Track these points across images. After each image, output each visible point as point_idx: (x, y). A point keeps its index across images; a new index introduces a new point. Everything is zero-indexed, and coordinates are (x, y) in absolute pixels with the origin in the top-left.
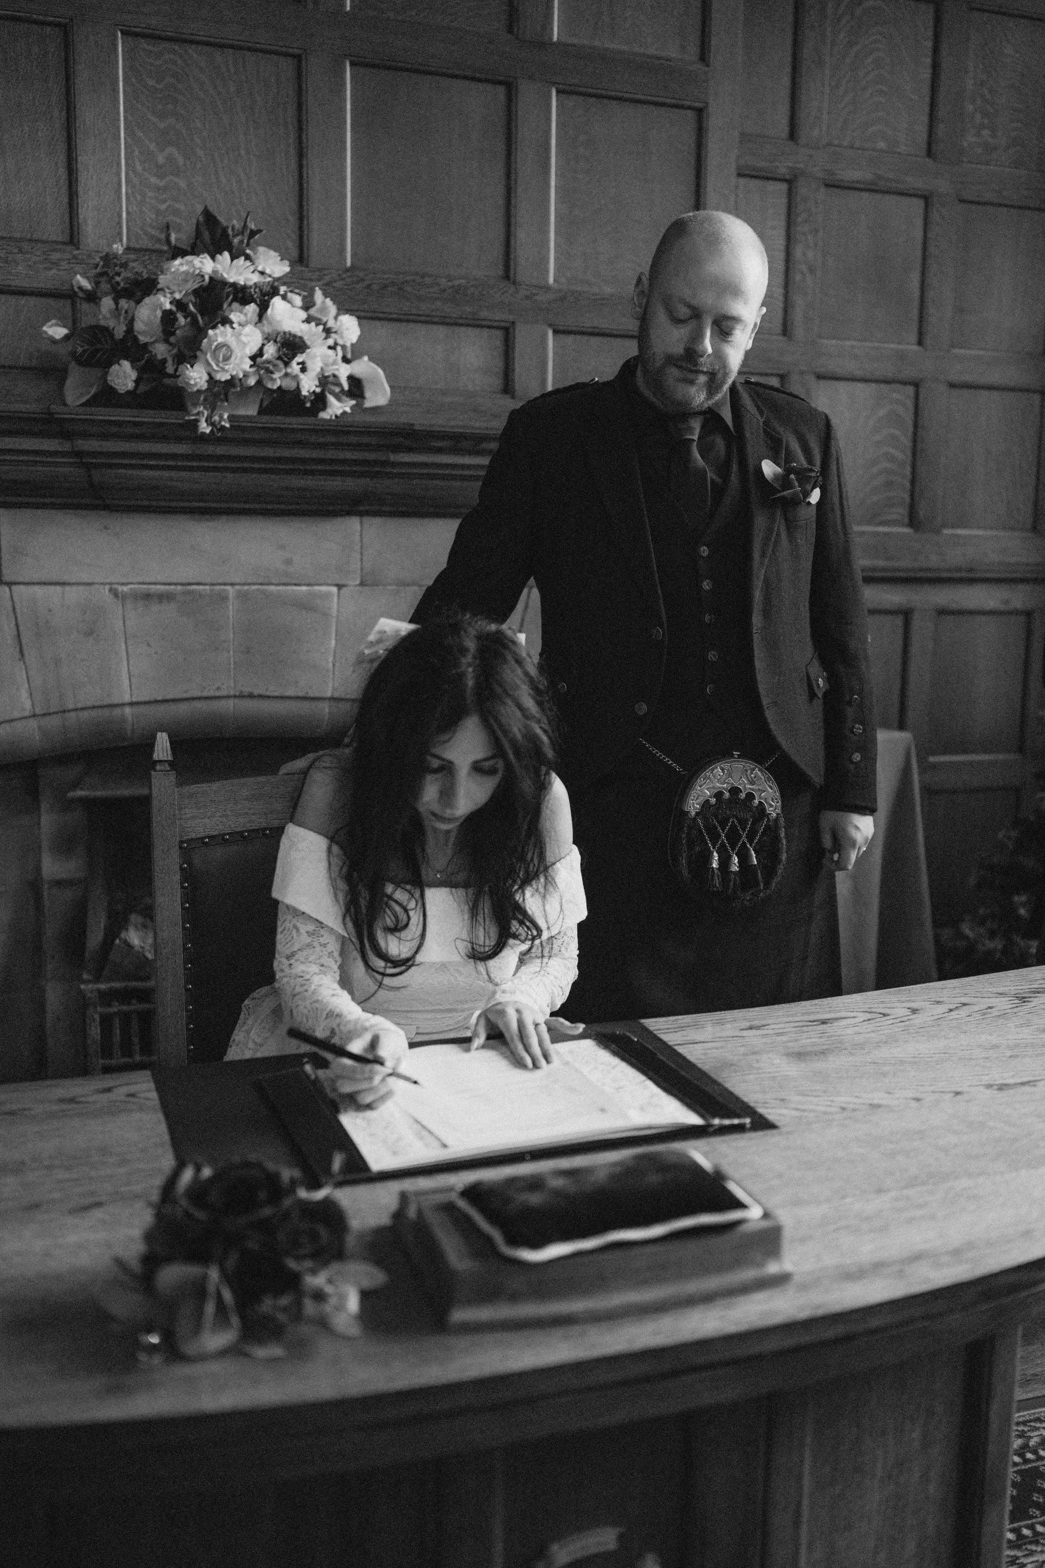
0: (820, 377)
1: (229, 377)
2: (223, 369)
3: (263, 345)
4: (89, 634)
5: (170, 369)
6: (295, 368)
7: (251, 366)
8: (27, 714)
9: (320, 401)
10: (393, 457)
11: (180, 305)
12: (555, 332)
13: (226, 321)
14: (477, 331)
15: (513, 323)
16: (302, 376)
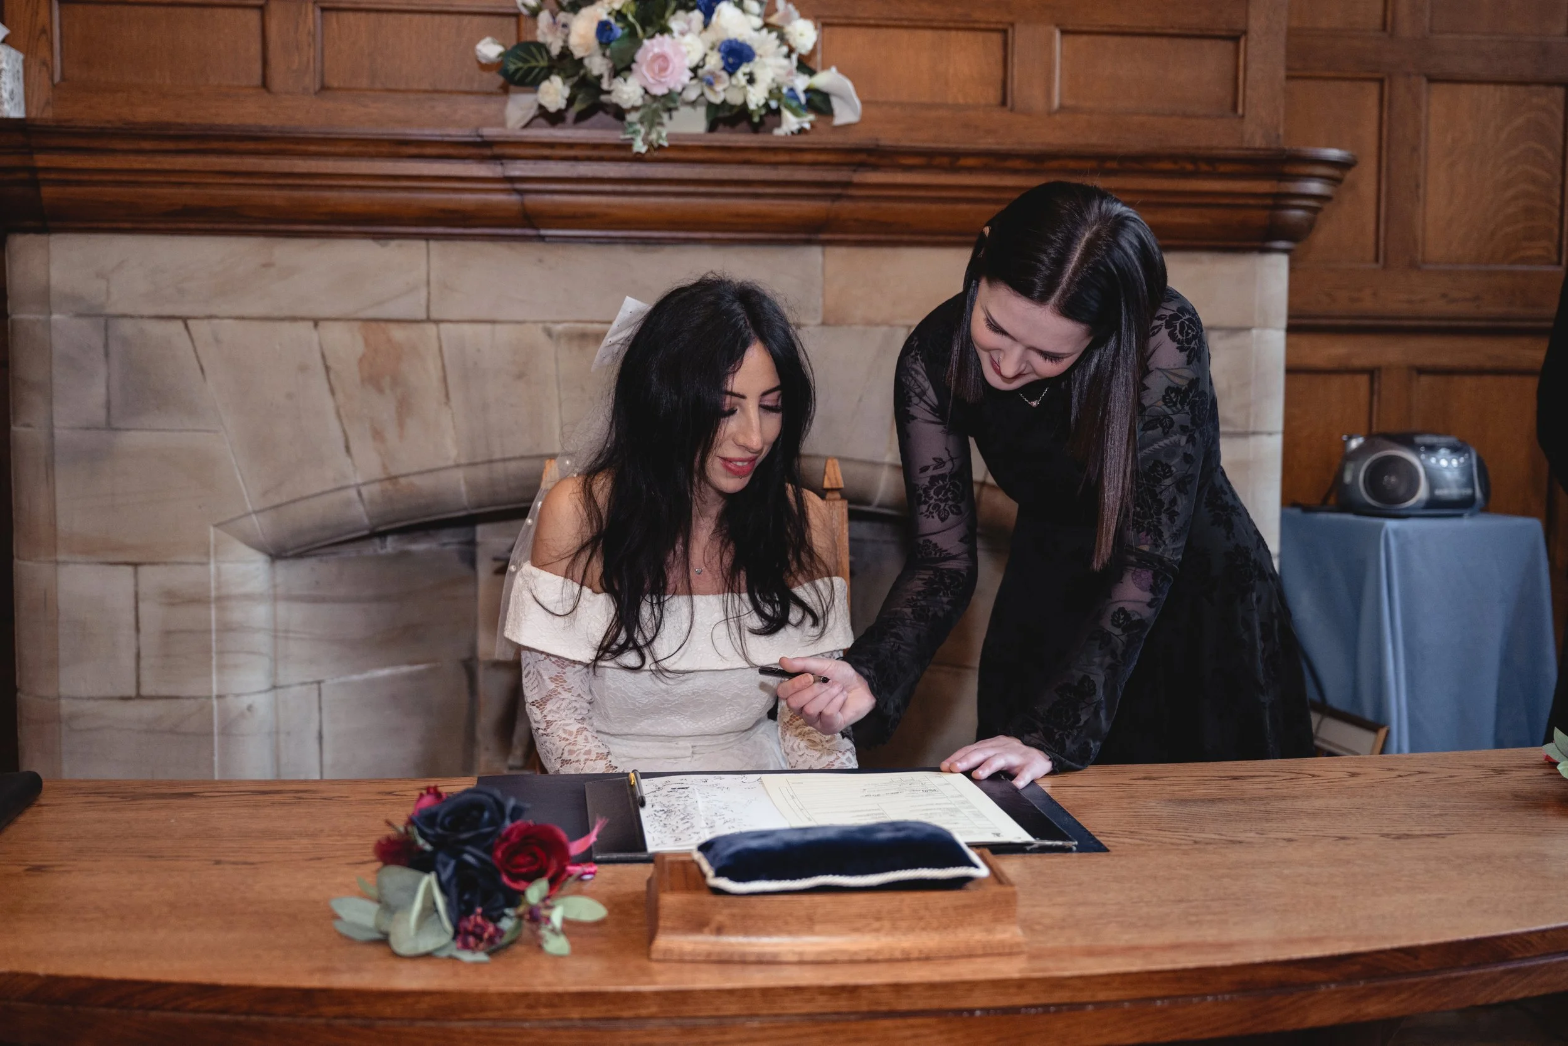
0: (1432, 80)
1: (665, 91)
2: (660, 83)
3: (706, 55)
4: (520, 376)
5: (605, 85)
6: (740, 77)
7: (691, 79)
8: (451, 463)
9: (772, 115)
10: (859, 177)
11: (620, 15)
12: (1064, 32)
13: (665, 30)
14: (970, 35)
15: (1012, 25)
16: (749, 88)
